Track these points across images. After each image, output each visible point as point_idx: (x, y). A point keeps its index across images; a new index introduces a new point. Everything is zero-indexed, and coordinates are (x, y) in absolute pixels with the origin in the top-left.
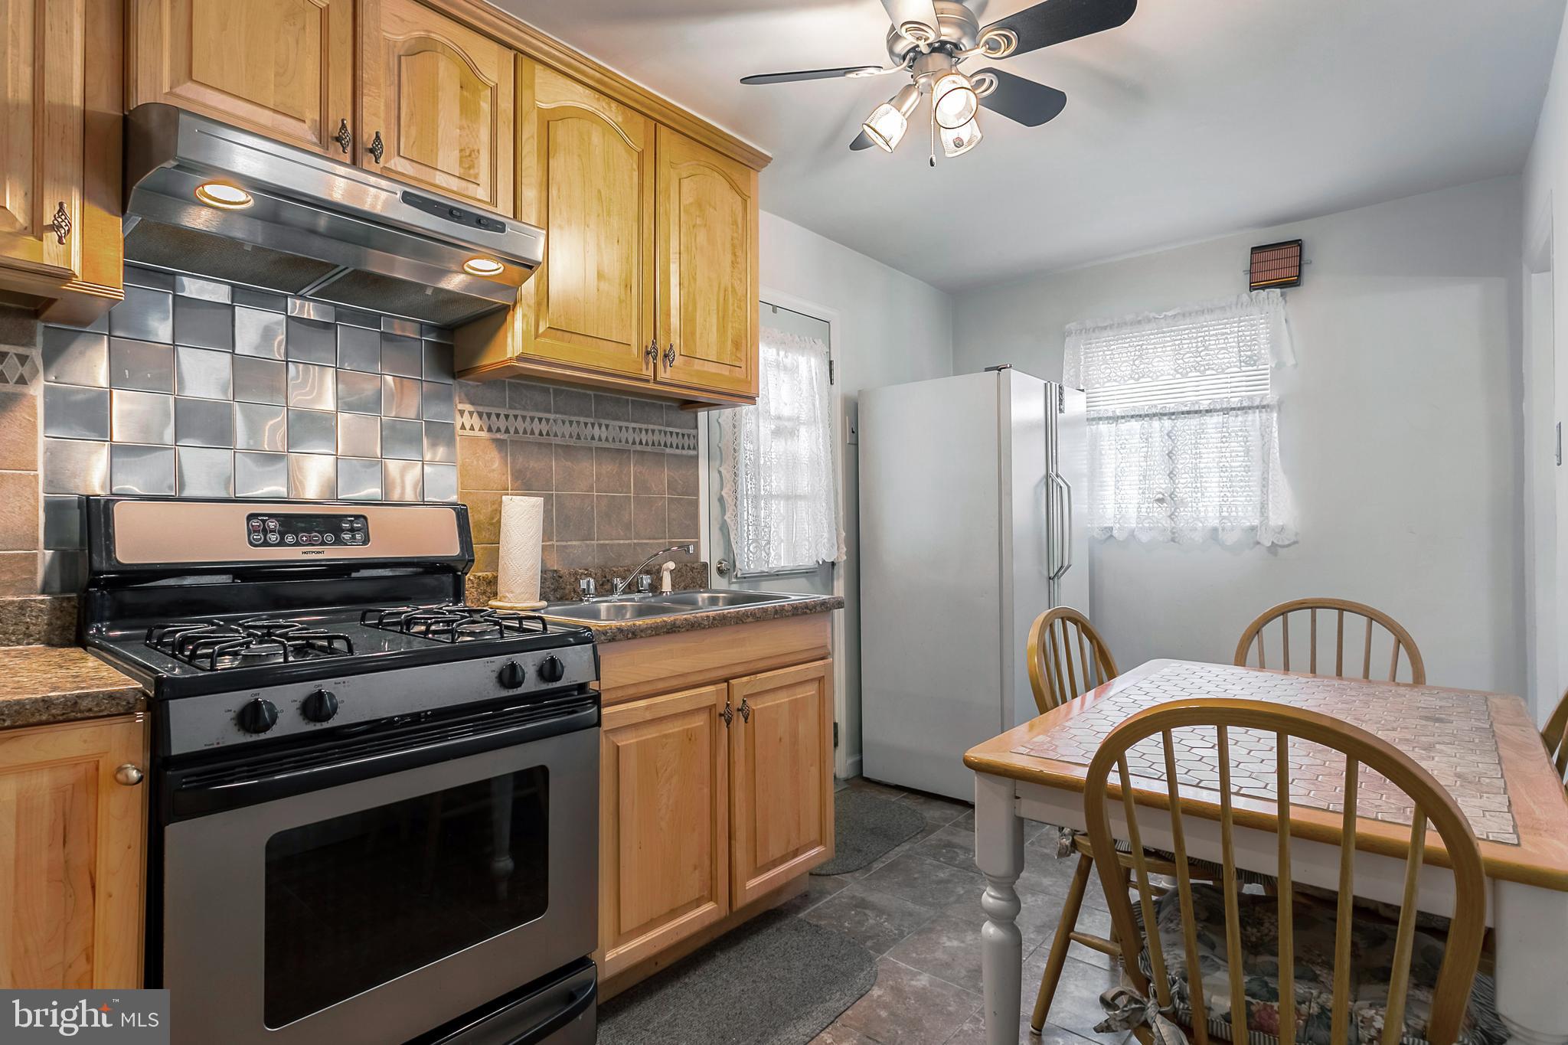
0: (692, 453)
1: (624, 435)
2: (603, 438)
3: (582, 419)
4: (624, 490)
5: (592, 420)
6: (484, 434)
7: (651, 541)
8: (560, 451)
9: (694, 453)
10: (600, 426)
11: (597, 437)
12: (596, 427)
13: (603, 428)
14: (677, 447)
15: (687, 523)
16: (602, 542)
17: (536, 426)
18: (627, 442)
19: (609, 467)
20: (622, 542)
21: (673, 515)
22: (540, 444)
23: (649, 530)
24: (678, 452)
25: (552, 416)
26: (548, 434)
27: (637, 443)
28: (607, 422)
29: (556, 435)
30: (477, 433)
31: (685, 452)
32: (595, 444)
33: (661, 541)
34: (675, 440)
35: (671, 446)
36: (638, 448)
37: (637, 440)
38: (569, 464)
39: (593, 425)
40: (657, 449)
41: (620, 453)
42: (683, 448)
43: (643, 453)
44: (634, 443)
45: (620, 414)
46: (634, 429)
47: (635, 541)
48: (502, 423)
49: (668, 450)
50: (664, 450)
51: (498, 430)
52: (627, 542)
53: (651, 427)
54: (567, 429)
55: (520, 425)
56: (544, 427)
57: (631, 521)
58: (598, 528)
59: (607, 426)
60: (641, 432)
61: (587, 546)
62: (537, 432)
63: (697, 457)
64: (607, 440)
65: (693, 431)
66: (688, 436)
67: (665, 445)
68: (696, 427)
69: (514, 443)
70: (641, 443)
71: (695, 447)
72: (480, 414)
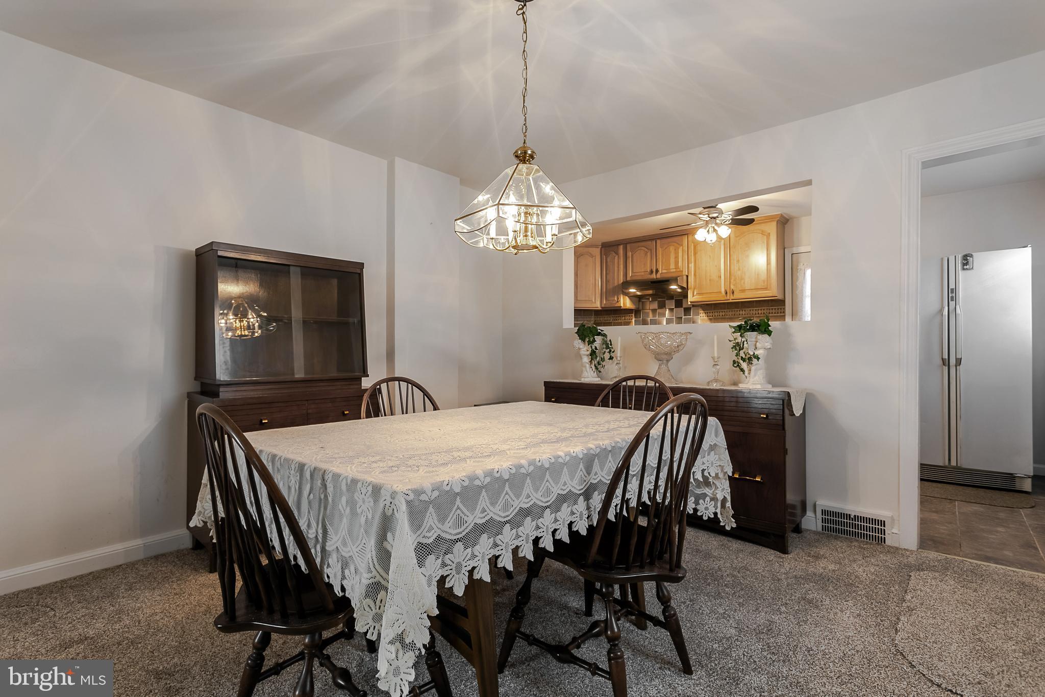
0: (782, 314)
1: (752, 312)
2: (744, 314)
3: (736, 310)
5: (739, 309)
6: (706, 318)
8: (728, 319)
9: (784, 314)
10: (742, 311)
13: (744, 311)
14: (775, 313)
17: (721, 314)
18: (753, 314)
22: (722, 318)
24: (775, 315)
25: (726, 310)
29: (727, 315)
31: (778, 315)
32: (741, 316)
34: (774, 311)
35: (772, 313)
36: (758, 315)
37: (757, 313)
39: (740, 311)
42: (778, 313)
44: (756, 314)
46: (756, 310)
49: (770, 315)
51: (710, 316)
53: (763, 308)
54: (731, 313)
55: (716, 315)
59: (745, 310)
60: (759, 310)
63: (785, 316)
65: (783, 307)
66: (781, 309)
67: (769, 313)
68: (784, 305)
69: (714, 319)
70: (758, 314)
71: (784, 312)
72: (705, 313)
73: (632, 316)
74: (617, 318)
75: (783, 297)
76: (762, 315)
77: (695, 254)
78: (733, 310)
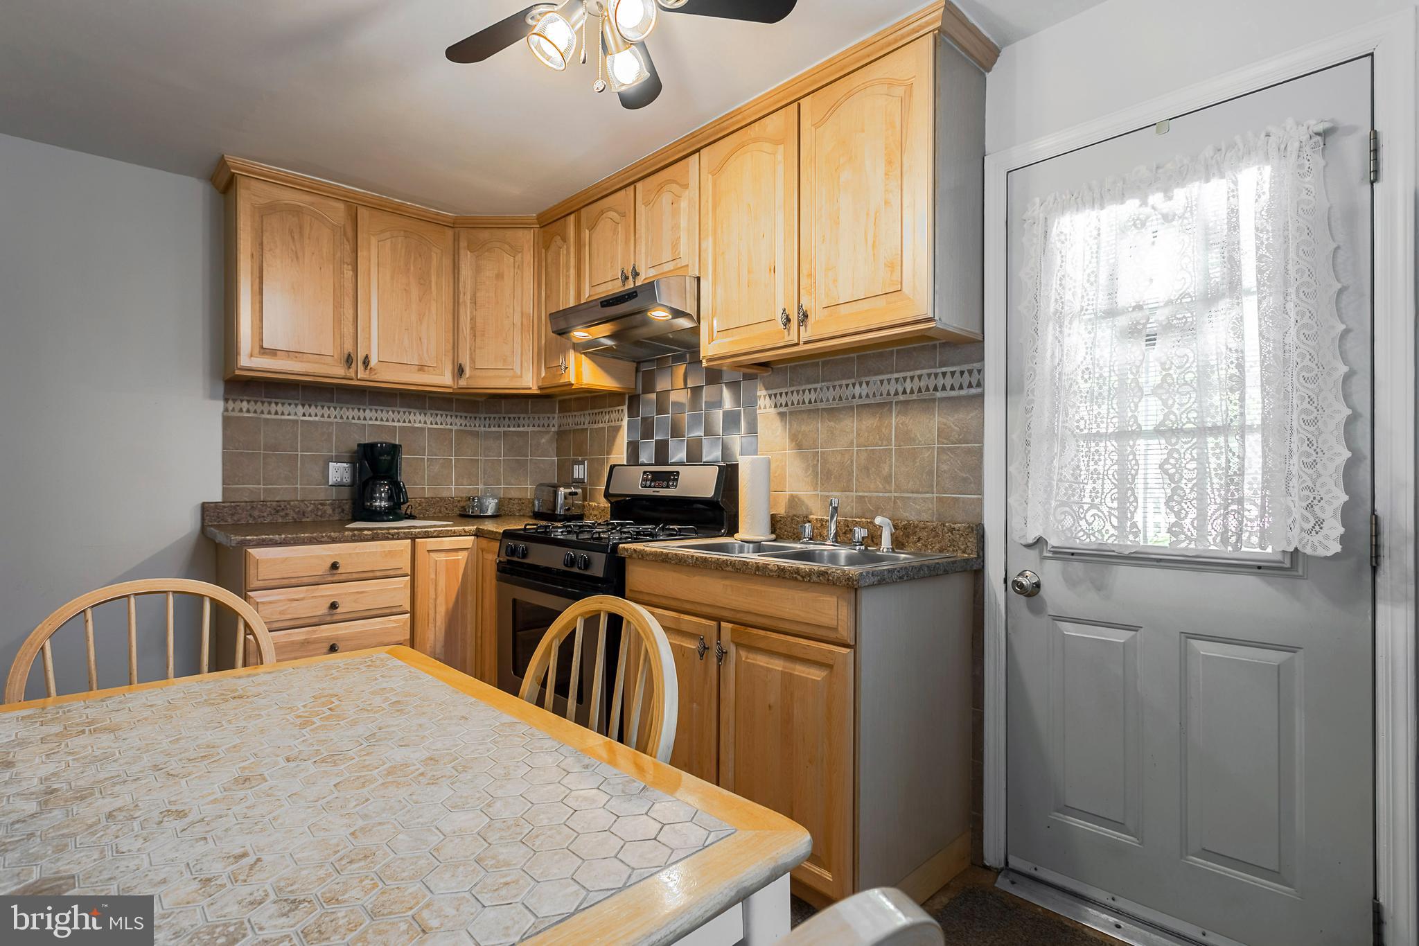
0: (974, 391)
1: (885, 387)
2: (864, 394)
3: (844, 382)
4: (885, 443)
5: (853, 381)
6: (773, 410)
7: (915, 495)
8: (825, 414)
9: (979, 390)
10: (861, 385)
11: (857, 395)
12: (857, 386)
13: (864, 385)
14: (952, 388)
15: (964, 475)
16: (861, 494)
17: (807, 397)
18: (889, 394)
19: (869, 422)
20: (881, 494)
21: (945, 467)
22: (809, 411)
23: (911, 483)
24: (953, 393)
25: (818, 386)
26: (815, 402)
27: (900, 394)
28: (868, 379)
29: (822, 401)
30: (768, 410)
31: (963, 393)
32: (856, 402)
33: (928, 495)
34: (948, 381)
35: (944, 388)
36: (901, 398)
37: (900, 390)
38: (832, 424)
39: (854, 385)
40: (924, 395)
41: (881, 407)
42: (961, 388)
43: (906, 402)
44: (896, 394)
45: (882, 368)
46: (897, 380)
47: (896, 494)
48: (783, 400)
49: (939, 394)
50: (934, 394)
51: (781, 405)
52: (887, 495)
53: (918, 372)
54: (831, 394)
55: (795, 398)
56: (813, 396)
57: (891, 475)
58: (857, 480)
59: (867, 383)
60: (905, 381)
61: (847, 497)
62: (807, 401)
63: (982, 395)
64: (867, 396)
65: (976, 365)
66: (970, 372)
67: (936, 389)
68: (982, 359)
69: (791, 413)
70: (904, 392)
71: (980, 384)
72: (770, 396)
73: (622, 410)
74: (598, 418)
75: (978, 331)
76: (914, 397)
77: (715, 206)
78: (837, 383)
